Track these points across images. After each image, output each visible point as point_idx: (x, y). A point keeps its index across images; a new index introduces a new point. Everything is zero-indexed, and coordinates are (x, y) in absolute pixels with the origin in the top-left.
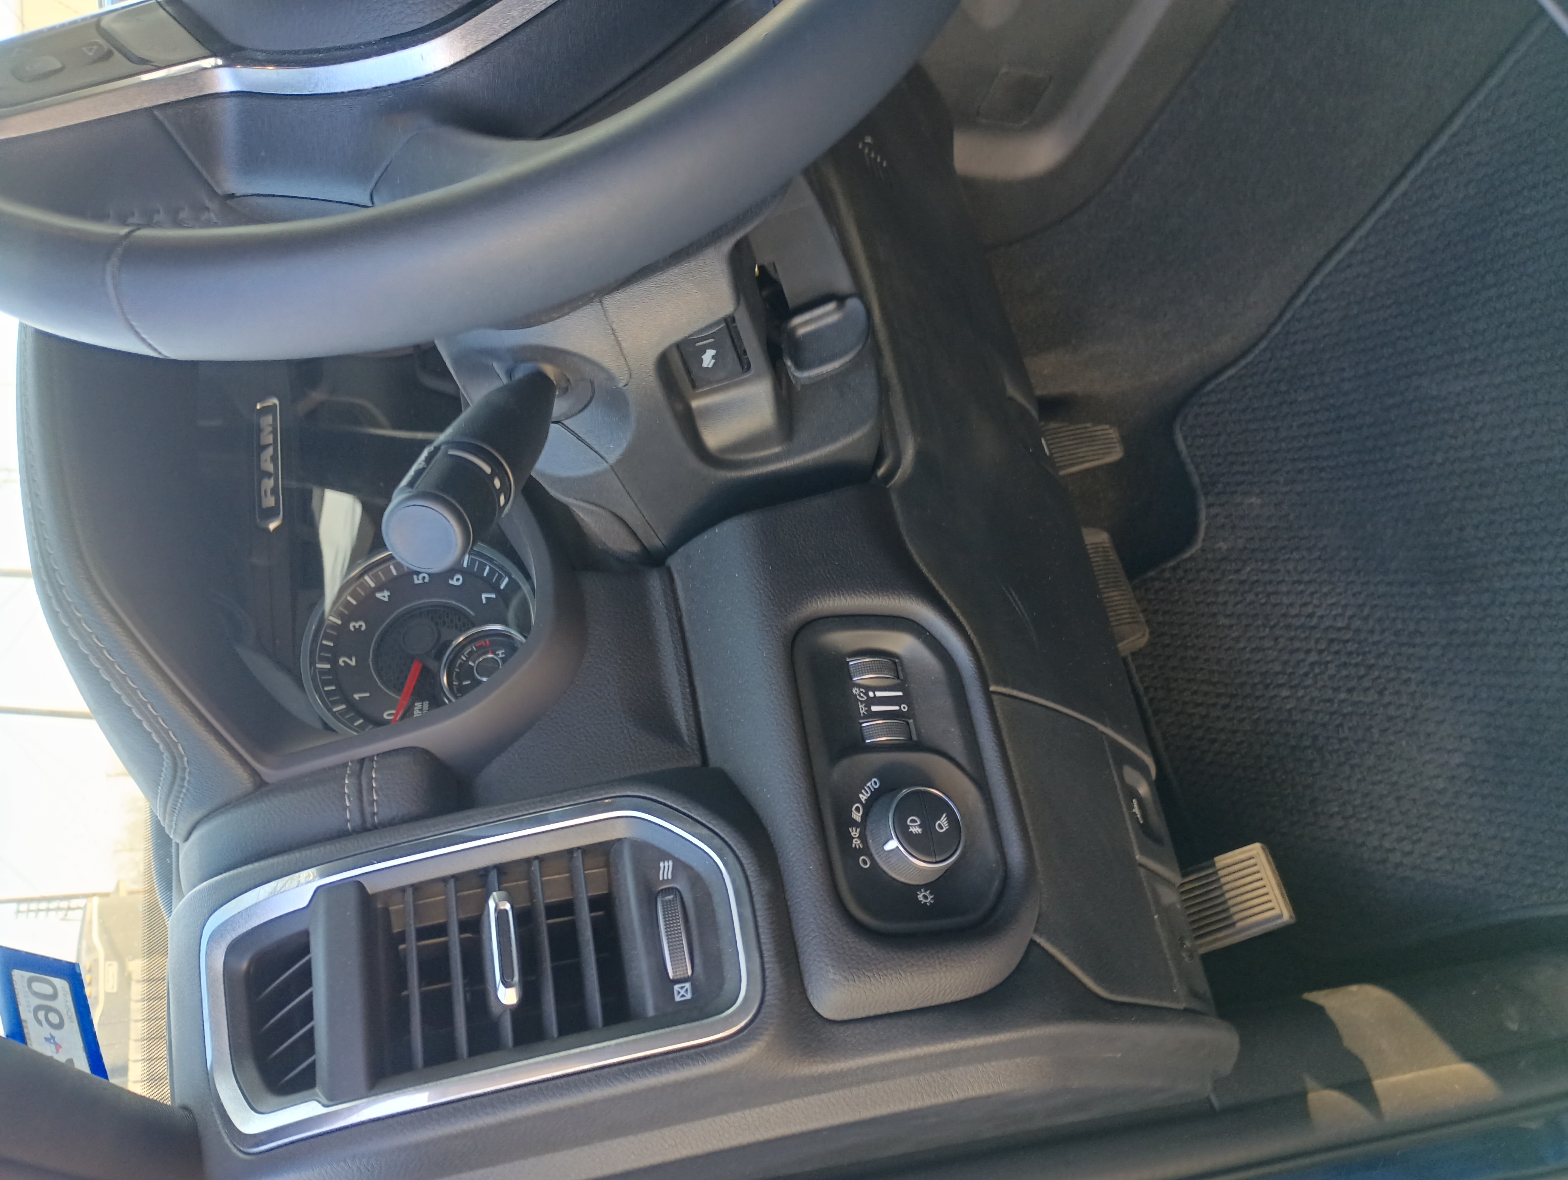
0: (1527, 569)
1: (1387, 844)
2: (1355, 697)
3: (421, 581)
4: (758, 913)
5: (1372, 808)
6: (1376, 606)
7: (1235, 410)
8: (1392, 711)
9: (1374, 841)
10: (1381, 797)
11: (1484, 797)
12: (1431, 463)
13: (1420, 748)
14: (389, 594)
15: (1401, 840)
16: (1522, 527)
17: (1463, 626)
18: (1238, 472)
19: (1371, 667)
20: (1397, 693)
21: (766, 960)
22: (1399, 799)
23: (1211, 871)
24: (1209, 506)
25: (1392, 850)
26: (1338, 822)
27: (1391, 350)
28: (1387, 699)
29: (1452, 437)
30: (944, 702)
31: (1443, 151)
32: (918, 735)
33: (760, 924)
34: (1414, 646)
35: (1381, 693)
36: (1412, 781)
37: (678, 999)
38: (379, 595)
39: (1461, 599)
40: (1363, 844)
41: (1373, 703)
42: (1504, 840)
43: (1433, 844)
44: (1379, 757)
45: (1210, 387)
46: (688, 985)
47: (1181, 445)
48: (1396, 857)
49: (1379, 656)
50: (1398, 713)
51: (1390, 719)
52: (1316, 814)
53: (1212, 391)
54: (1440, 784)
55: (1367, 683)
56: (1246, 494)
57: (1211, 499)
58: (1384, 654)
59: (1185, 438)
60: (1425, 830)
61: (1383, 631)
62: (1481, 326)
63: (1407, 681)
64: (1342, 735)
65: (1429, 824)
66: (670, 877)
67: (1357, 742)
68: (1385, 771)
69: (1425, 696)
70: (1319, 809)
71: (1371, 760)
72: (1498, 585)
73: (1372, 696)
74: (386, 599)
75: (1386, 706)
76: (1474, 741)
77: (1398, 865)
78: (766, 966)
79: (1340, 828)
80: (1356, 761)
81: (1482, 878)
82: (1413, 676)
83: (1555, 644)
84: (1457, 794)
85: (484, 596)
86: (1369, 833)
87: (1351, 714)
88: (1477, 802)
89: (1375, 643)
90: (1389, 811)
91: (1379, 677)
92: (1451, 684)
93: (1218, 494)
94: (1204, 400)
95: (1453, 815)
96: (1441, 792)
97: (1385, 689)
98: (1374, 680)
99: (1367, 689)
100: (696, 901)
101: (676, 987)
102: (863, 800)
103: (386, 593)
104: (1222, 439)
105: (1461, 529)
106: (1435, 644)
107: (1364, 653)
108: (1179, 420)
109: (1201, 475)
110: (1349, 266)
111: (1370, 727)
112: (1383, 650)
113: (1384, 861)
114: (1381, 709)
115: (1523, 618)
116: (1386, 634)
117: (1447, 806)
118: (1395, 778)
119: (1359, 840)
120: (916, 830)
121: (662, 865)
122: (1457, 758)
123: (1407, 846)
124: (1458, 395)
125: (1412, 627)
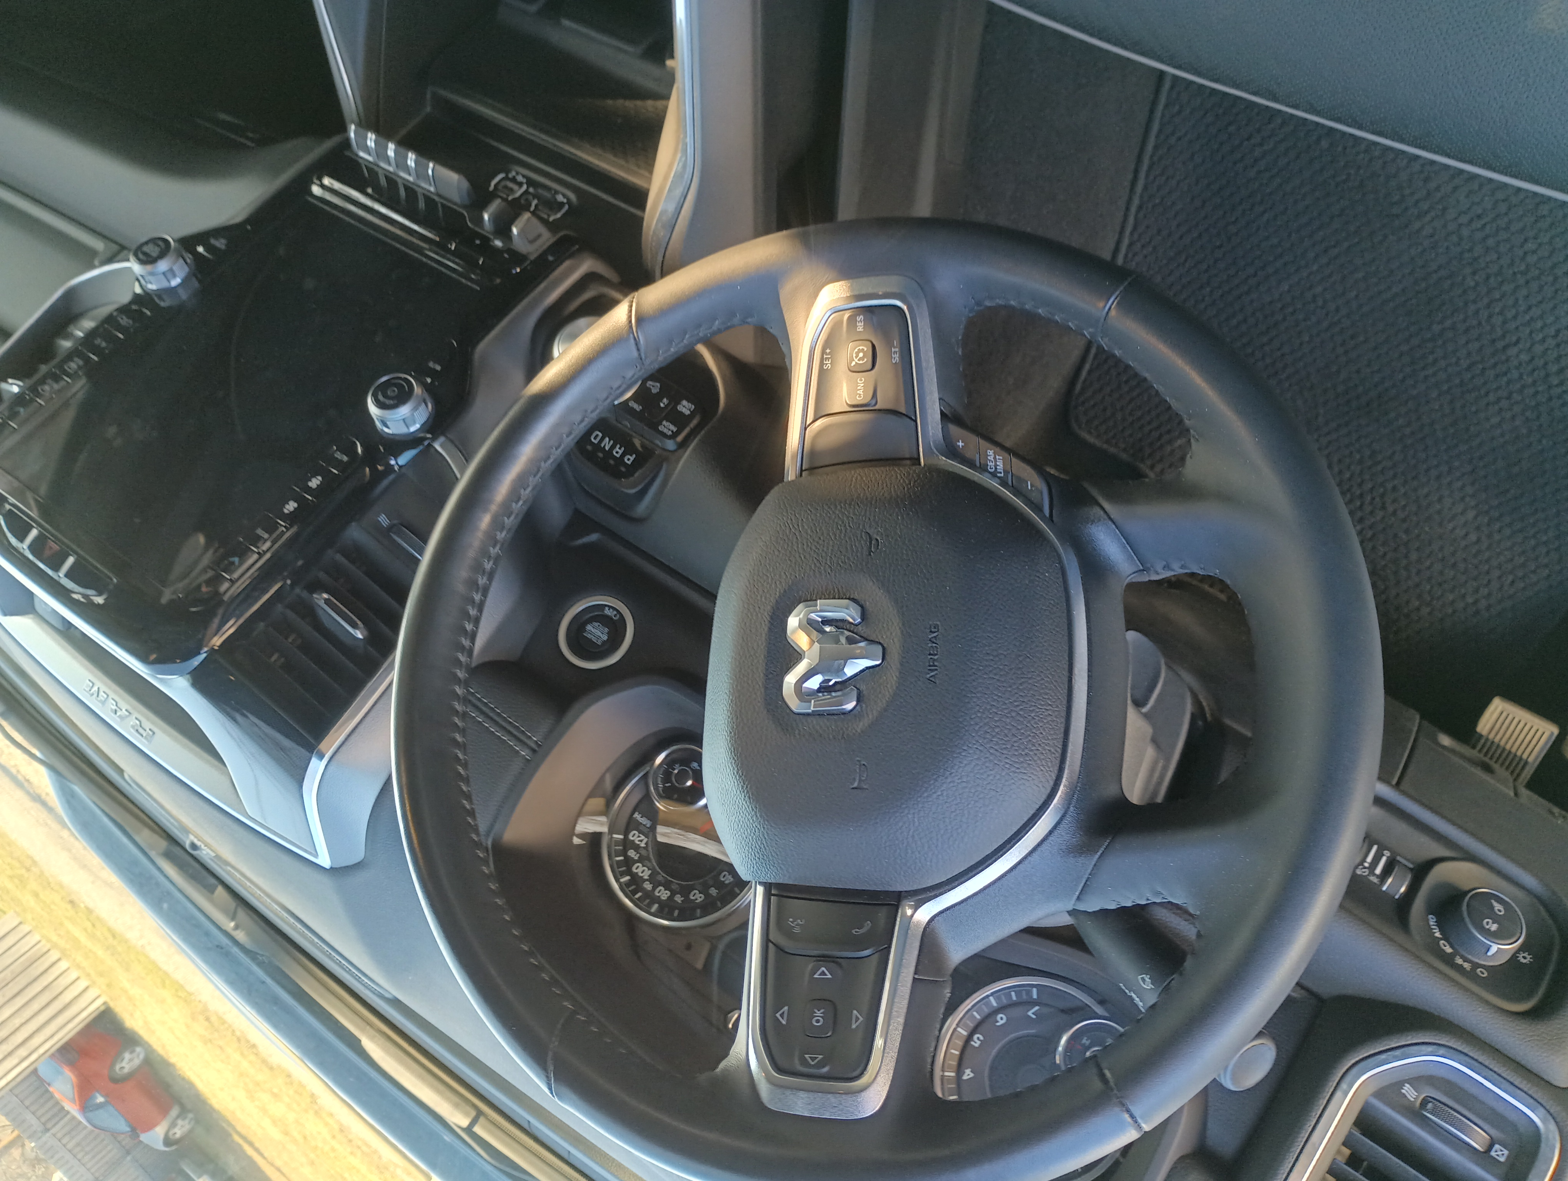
0: (1430, 371)
1: (1470, 600)
2: (1368, 523)
3: (979, 1042)
4: (1491, 1067)
5: (1440, 584)
6: (1329, 454)
7: (1112, 391)
8: (1401, 515)
9: (1460, 605)
10: (1441, 573)
11: (1510, 525)
12: (1301, 344)
13: (1441, 524)
14: (969, 1070)
15: (1477, 591)
16: (1405, 348)
17: (1408, 431)
18: (1151, 431)
19: (1361, 496)
20: (1394, 501)
21: (1525, 1089)
22: (1454, 565)
23: (1482, 741)
24: (1152, 467)
25: (1476, 602)
26: (1425, 611)
27: (1208, 289)
28: (1390, 509)
29: (1305, 320)
30: (1400, 827)
31: (1156, 147)
32: (1412, 863)
33: (1499, 1072)
34: (1380, 462)
35: (1383, 508)
36: (1452, 548)
37: (1502, 1159)
38: (965, 1077)
39: (1392, 415)
40: (1454, 612)
41: (1383, 518)
42: (1545, 543)
43: (1500, 577)
44: (1418, 549)
45: (1078, 387)
46: (1497, 1147)
47: (1091, 439)
48: (1483, 604)
49: (1360, 485)
50: (1406, 513)
51: (1404, 520)
52: (1407, 616)
53: (1083, 389)
54: (1473, 537)
55: (1368, 508)
56: (1170, 442)
57: (1149, 462)
58: (1362, 482)
59: (1090, 433)
60: (1488, 573)
61: (1349, 468)
62: (1275, 241)
63: (1394, 489)
64: (1381, 553)
65: (1486, 567)
66: (1416, 1094)
67: (1395, 550)
68: (1429, 556)
69: (1415, 490)
70: (1406, 611)
71: (1414, 556)
72: (1415, 392)
73: (1380, 514)
74: (972, 1075)
75: (1394, 513)
76: (1473, 496)
77: (1488, 608)
78: (1530, 1092)
79: (1430, 614)
80: (1404, 562)
81: (1549, 576)
82: (1396, 482)
83: (1488, 404)
84: (1490, 536)
85: (1030, 1013)
86: (1453, 602)
87: (1374, 535)
88: (1507, 532)
89: (1350, 479)
90: (1453, 578)
91: (1373, 499)
92: (1427, 470)
93: (1150, 455)
94: (1082, 399)
95: (1498, 550)
96: (1479, 540)
97: (1384, 504)
98: (1371, 503)
99: (1372, 513)
100: (1446, 1094)
101: (1493, 1153)
102: (1440, 936)
103: (968, 1071)
104: (1119, 416)
105: (1358, 372)
106: (1394, 453)
107: (1348, 490)
108: (1074, 425)
109: (1125, 450)
110: (1135, 255)
111: (1396, 536)
112: (1359, 480)
113: (1477, 612)
114: (1393, 519)
115: (1451, 402)
116: (1352, 467)
117: (1489, 548)
118: (1440, 556)
119: (1450, 611)
120: (1494, 927)
121: (1403, 1091)
122: (1471, 514)
123: (1484, 591)
124: (1289, 291)
125: (1367, 452)
